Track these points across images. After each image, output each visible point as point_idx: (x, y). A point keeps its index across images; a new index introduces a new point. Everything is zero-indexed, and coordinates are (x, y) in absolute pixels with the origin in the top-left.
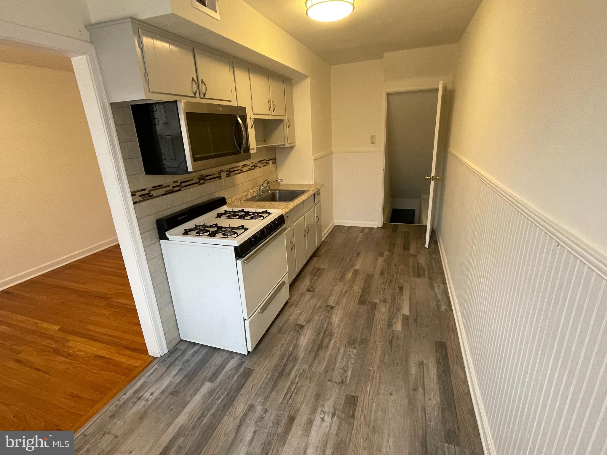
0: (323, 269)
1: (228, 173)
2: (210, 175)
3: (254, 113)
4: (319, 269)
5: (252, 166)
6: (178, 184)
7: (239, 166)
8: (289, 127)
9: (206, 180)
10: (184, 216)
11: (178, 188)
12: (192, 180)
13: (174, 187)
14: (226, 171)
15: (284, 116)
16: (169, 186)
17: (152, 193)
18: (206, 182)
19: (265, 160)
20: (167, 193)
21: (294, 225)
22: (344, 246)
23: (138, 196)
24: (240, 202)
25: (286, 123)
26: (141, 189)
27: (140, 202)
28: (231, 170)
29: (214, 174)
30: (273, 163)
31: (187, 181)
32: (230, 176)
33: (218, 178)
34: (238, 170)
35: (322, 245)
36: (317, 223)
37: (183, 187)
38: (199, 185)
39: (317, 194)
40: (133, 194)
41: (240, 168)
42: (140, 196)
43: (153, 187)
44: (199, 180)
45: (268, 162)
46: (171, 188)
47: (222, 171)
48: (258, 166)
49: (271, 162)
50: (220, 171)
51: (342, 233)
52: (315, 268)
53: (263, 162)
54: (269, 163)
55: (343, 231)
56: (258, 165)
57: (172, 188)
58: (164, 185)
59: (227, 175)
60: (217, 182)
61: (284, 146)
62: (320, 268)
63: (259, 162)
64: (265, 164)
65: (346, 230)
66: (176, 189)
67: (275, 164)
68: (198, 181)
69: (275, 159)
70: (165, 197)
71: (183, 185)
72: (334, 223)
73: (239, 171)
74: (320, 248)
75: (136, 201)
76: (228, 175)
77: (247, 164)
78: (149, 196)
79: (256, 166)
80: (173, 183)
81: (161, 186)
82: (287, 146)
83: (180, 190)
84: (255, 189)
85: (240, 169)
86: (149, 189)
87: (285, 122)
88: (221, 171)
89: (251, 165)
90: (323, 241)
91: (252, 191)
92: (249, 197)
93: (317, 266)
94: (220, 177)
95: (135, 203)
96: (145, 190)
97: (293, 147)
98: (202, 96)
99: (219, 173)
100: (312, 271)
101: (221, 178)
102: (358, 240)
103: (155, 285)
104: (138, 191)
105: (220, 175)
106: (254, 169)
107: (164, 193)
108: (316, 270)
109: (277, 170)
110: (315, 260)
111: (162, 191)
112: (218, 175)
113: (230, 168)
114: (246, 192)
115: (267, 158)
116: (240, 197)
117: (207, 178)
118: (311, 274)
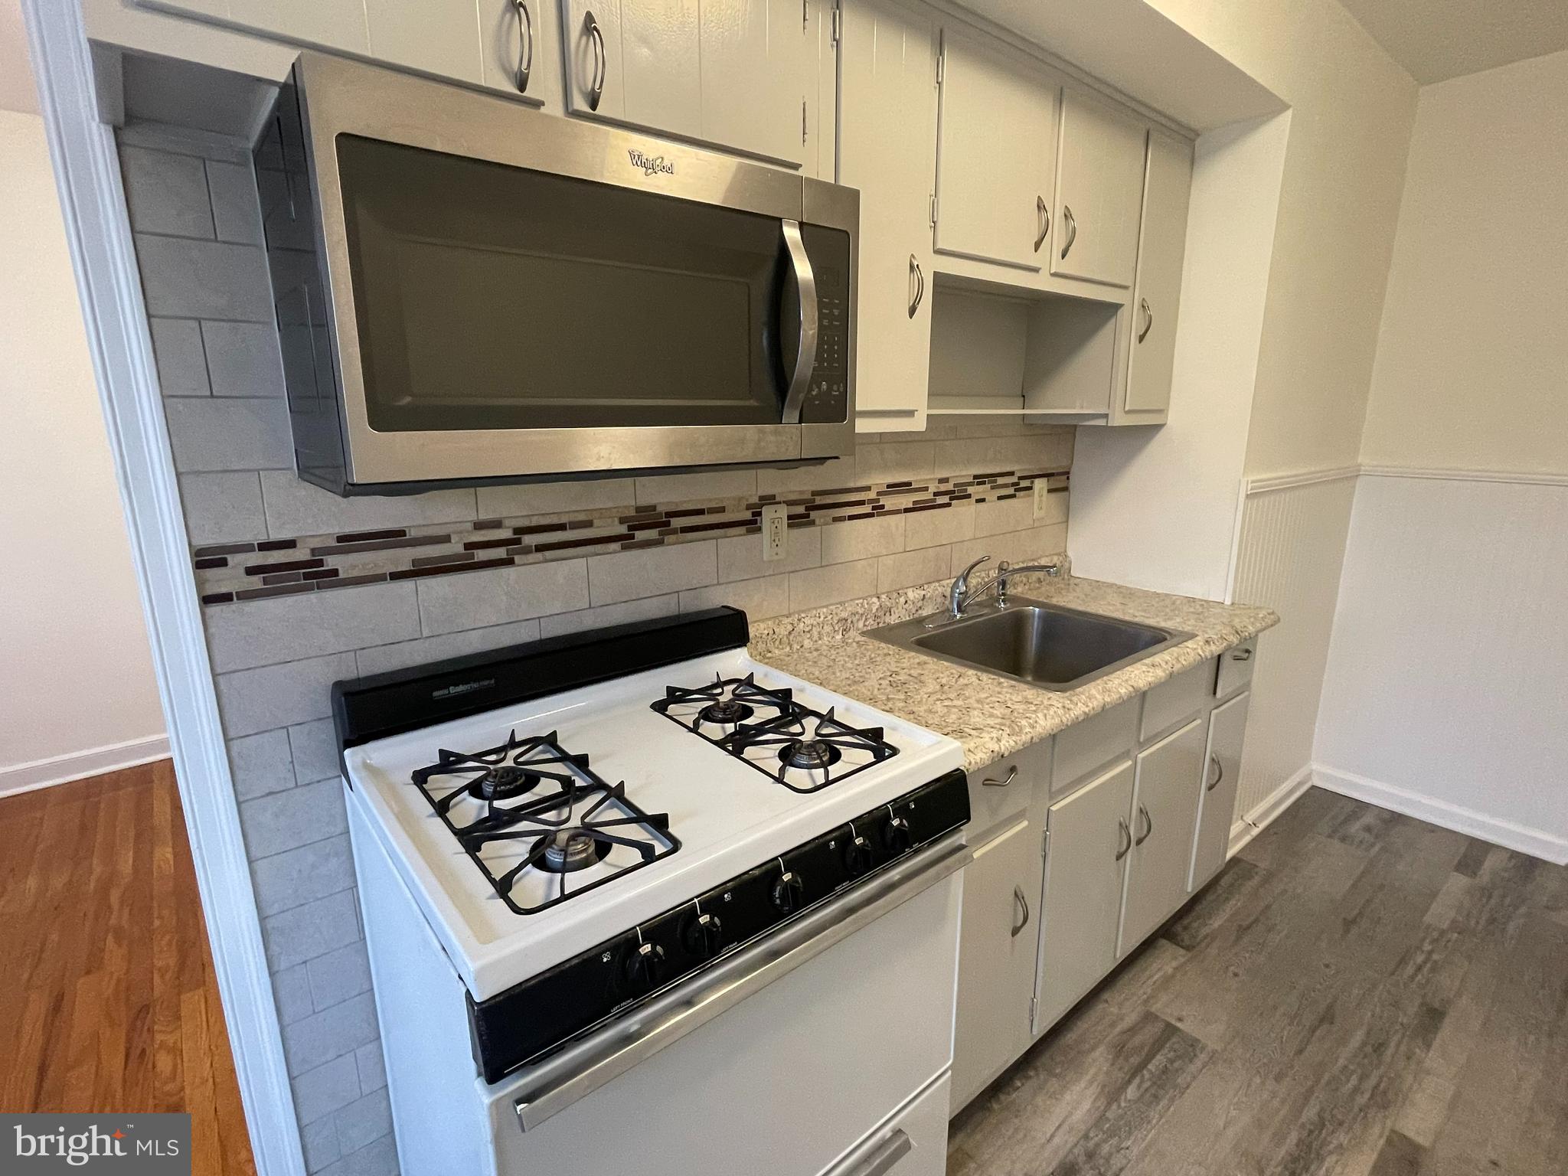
0: (1193, 1044)
1: (801, 510)
2: (700, 512)
3: (940, 246)
4: (1170, 1030)
5: (935, 494)
6: (505, 534)
7: (868, 488)
8: (1141, 338)
9: (674, 532)
10: (475, 685)
11: (500, 553)
12: (588, 524)
13: (469, 546)
14: (789, 503)
15: (1126, 288)
16: (446, 539)
17: (331, 562)
18: (668, 539)
19: (1012, 474)
20: (421, 570)
21: (1054, 808)
22: (1349, 924)
23: (242, 571)
24: (839, 637)
25: (1129, 321)
26: (263, 538)
27: (246, 596)
28: (819, 501)
29: (722, 510)
30: (1049, 491)
31: (561, 527)
32: (812, 523)
33: (742, 530)
34: (861, 503)
35: (1225, 881)
36: (1211, 788)
37: (527, 551)
38: (624, 548)
39: (1237, 658)
40: (206, 560)
41: (872, 495)
42: (251, 571)
43: (340, 539)
44: (630, 528)
45: (1024, 484)
46: (456, 547)
47: (769, 500)
48: (969, 496)
49: (1040, 485)
50: (755, 500)
51: (1343, 839)
52: (1149, 1017)
53: (1000, 481)
54: (1030, 488)
55: (1355, 828)
56: (970, 490)
57: (459, 549)
58: (413, 533)
59: (790, 517)
60: (735, 543)
61: (1101, 422)
62: (1176, 1029)
63: (980, 479)
64: (1011, 491)
65: (1368, 829)
66: (481, 555)
67: (1064, 494)
68: (623, 529)
69: (1068, 473)
70: (408, 585)
71: (529, 540)
72: (1309, 776)
73: (867, 509)
74: (1210, 897)
75: (224, 590)
76: (795, 521)
77: (910, 484)
78: (307, 576)
79: (958, 494)
80: (470, 526)
81: (393, 537)
82: (1118, 420)
83: (509, 562)
84: (931, 590)
85: (871, 501)
86: (316, 543)
87: (1123, 314)
88: (761, 498)
89: (932, 489)
90: (1235, 860)
91: (912, 594)
92: (893, 620)
93: (1165, 1007)
94: (752, 525)
95: (206, 600)
96: (290, 544)
97: (1157, 428)
98: (581, 104)
99: (748, 507)
100: (1132, 1031)
101: (760, 529)
102: (1440, 913)
103: (283, 964)
104: (246, 548)
105: (760, 514)
106: (948, 505)
107: (406, 567)
108: (1151, 1031)
109: (1067, 521)
110: (1167, 960)
111: (403, 558)
112: (747, 515)
113: (814, 493)
114: (884, 596)
115: (1019, 469)
116: (844, 615)
117: (677, 522)
118: (1119, 1050)
